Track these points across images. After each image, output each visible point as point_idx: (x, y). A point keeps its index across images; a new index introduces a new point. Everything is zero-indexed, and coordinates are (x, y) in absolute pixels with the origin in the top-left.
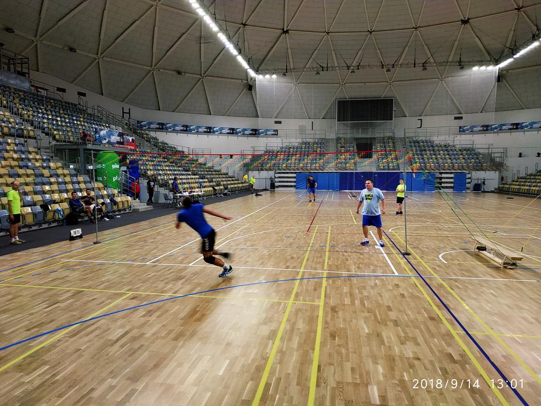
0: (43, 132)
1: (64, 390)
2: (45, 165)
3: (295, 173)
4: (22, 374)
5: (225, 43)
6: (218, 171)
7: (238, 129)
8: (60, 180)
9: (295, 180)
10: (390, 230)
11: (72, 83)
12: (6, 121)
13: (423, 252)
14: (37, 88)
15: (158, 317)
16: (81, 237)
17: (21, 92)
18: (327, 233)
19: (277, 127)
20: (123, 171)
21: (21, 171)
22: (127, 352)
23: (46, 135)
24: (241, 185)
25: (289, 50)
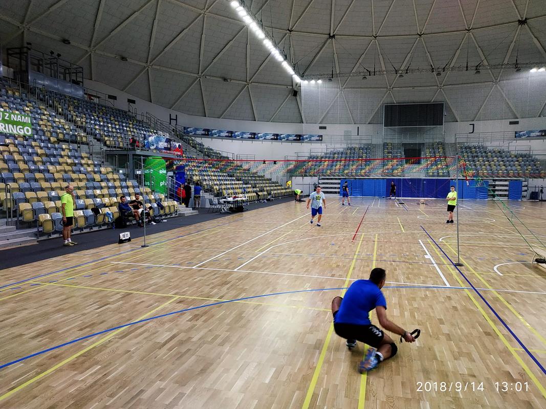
0: (95, 138)
1: (115, 390)
2: (96, 170)
3: (340, 179)
4: (76, 372)
5: (271, 50)
6: (262, 177)
7: (281, 135)
8: (110, 185)
9: (339, 186)
10: (440, 240)
11: (122, 90)
12: (61, 128)
13: (476, 263)
14: (90, 96)
15: (205, 321)
16: (129, 240)
17: (75, 100)
18: (374, 241)
19: (322, 132)
20: (170, 176)
21: (74, 176)
22: (174, 356)
23: (97, 141)
24: (284, 191)
25: (335, 55)
